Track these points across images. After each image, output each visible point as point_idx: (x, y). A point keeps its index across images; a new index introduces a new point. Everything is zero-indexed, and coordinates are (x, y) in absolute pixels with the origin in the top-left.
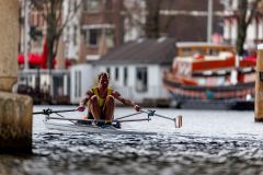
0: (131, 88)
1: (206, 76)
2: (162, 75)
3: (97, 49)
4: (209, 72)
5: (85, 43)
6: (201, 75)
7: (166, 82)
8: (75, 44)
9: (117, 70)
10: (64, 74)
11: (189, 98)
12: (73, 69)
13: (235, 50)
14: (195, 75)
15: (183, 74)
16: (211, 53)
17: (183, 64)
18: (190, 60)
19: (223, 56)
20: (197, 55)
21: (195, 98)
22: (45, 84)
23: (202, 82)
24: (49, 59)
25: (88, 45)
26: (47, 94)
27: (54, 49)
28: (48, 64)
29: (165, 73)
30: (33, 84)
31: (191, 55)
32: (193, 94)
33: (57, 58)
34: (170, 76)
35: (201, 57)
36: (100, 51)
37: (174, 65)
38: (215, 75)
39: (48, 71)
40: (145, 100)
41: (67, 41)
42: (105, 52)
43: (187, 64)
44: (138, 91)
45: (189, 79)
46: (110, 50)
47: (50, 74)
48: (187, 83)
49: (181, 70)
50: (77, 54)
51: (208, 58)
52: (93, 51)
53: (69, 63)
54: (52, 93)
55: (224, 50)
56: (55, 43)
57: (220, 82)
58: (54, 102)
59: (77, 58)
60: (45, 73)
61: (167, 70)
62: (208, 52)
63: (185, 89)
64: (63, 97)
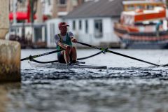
0: (90, 35)
1: (145, 25)
2: (113, 25)
3: (66, 7)
4: (147, 22)
5: (57, 3)
6: (141, 24)
7: (116, 30)
8: (50, 4)
9: (80, 22)
10: (42, 26)
13: (165, 6)
14: (137, 25)
15: (128, 24)
16: (148, 8)
17: (128, 16)
18: (133, 13)
19: (157, 10)
20: (138, 10)
21: (137, 41)
22: (29, 34)
23: (142, 29)
24: (31, 15)
25: (59, 5)
26: (30, 41)
27: (34, 9)
28: (31, 19)
29: (115, 23)
30: (20, 34)
31: (133, 10)
33: (37, 15)
34: (119, 26)
35: (141, 11)
36: (68, 8)
37: (122, 18)
38: (151, 24)
39: (30, 24)
40: (101, 43)
41: (44, 2)
42: (72, 9)
43: (131, 16)
44: (96, 37)
45: (133, 27)
46: (75, 7)
47: (32, 26)
48: (131, 30)
49: (127, 21)
50: (51, 11)
51: (146, 12)
52: (62, 9)
53: (46, 18)
55: (158, 5)
56: (35, 4)
58: (36, 46)
59: (51, 14)
60: (28, 26)
61: (117, 21)
62: (146, 7)
64: (42, 43)
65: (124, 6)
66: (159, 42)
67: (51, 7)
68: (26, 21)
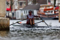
1: (47, 12)
4: (48, 11)
6: (46, 12)
8: (17, 6)
9: (27, 11)
10: (14, 13)
11: (43, 17)
12: (17, 11)
13: (53, 6)
15: (42, 12)
18: (43, 8)
20: (45, 7)
21: (45, 17)
22: (10, 15)
23: (46, 13)
24: (11, 9)
25: (20, 6)
27: (12, 7)
30: (8, 15)
32: (44, 16)
33: (13, 9)
35: (46, 8)
36: (23, 7)
38: (49, 12)
41: (15, 5)
43: (42, 9)
45: (43, 13)
46: (25, 7)
48: (43, 14)
49: (41, 11)
51: (47, 8)
52: (21, 7)
54: (12, 17)
55: (51, 6)
56: (12, 6)
57: (50, 13)
58: (12, 19)
59: (17, 9)
60: (10, 12)
61: (38, 11)
62: (47, 6)
63: (42, 15)
64: (14, 18)
65: (40, 6)
66: (52, 18)
67: (17, 7)
68: (10, 11)
